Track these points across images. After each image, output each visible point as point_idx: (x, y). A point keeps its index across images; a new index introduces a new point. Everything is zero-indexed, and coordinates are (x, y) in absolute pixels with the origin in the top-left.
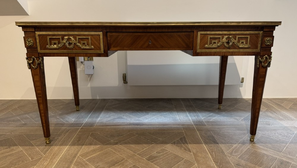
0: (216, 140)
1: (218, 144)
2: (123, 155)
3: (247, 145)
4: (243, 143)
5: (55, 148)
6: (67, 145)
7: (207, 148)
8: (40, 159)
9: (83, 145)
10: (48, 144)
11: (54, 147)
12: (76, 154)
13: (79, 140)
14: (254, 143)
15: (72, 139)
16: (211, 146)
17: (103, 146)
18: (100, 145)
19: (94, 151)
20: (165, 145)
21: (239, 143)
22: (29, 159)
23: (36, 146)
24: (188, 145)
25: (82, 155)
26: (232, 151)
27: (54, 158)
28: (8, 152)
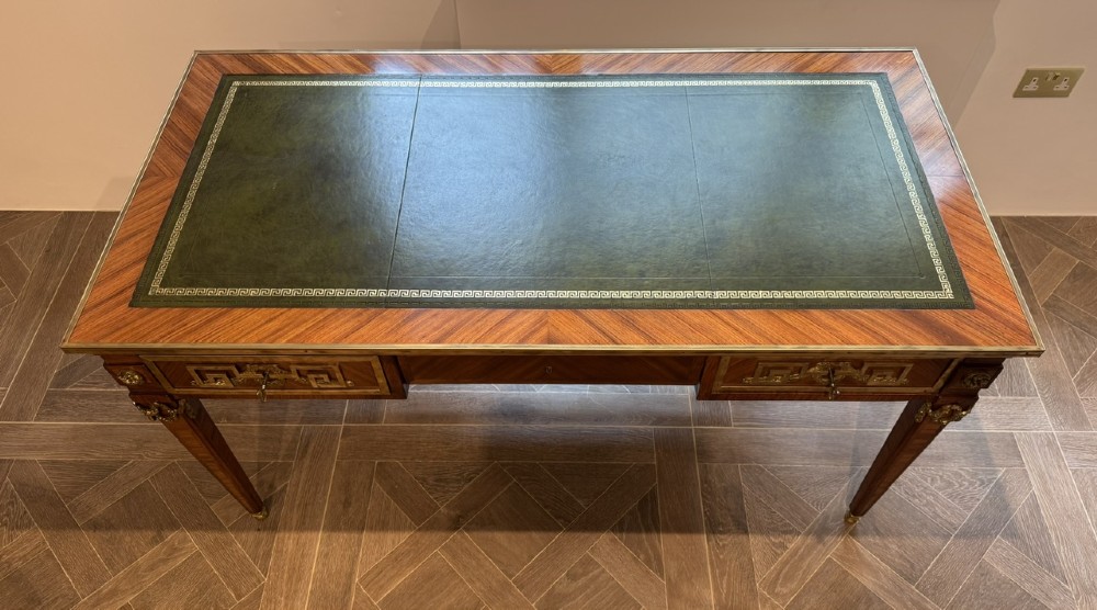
0: (747, 510)
1: (746, 532)
2: (478, 584)
3: (829, 539)
4: (821, 532)
5: (288, 541)
6: (319, 531)
7: (710, 556)
8: (258, 595)
9: (363, 529)
10: (263, 519)
11: (281, 535)
12: (350, 575)
13: (347, 504)
14: (853, 534)
15: (325, 494)
16: (724, 545)
17: (418, 534)
18: (410, 529)
19: (396, 559)
20: (593, 536)
21: (808, 534)
22: (230, 595)
23: (231, 529)
24: (660, 541)
25: (367, 582)
26: (779, 574)
27: (296, 591)
28: (164, 561)
